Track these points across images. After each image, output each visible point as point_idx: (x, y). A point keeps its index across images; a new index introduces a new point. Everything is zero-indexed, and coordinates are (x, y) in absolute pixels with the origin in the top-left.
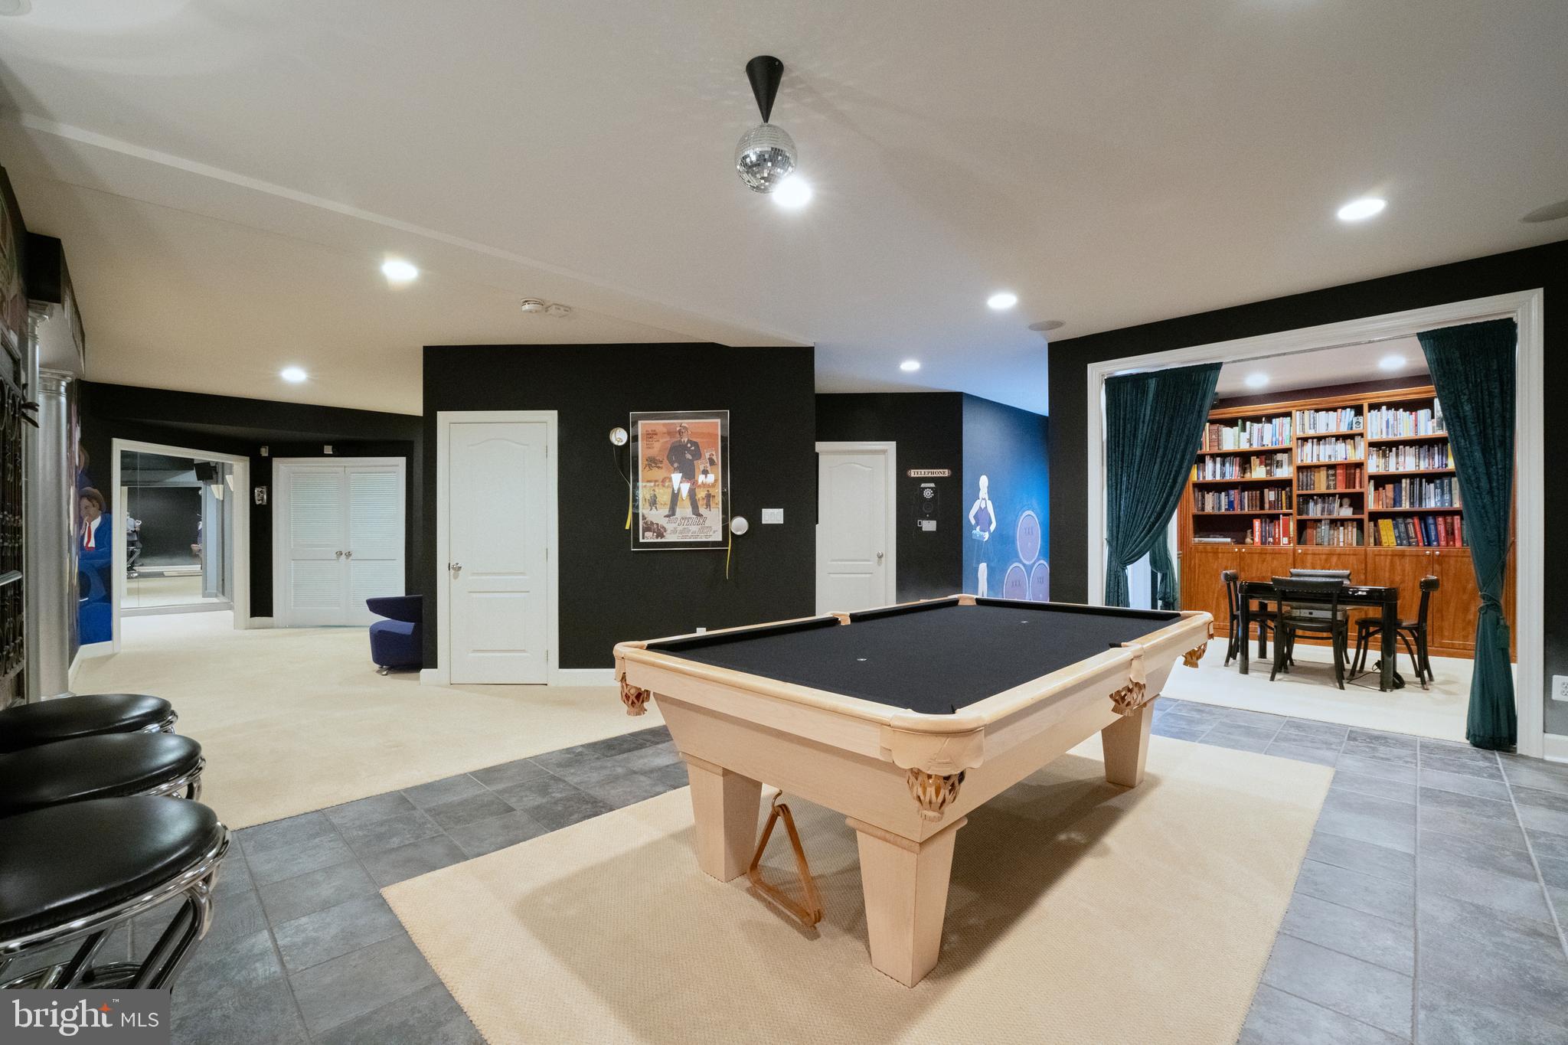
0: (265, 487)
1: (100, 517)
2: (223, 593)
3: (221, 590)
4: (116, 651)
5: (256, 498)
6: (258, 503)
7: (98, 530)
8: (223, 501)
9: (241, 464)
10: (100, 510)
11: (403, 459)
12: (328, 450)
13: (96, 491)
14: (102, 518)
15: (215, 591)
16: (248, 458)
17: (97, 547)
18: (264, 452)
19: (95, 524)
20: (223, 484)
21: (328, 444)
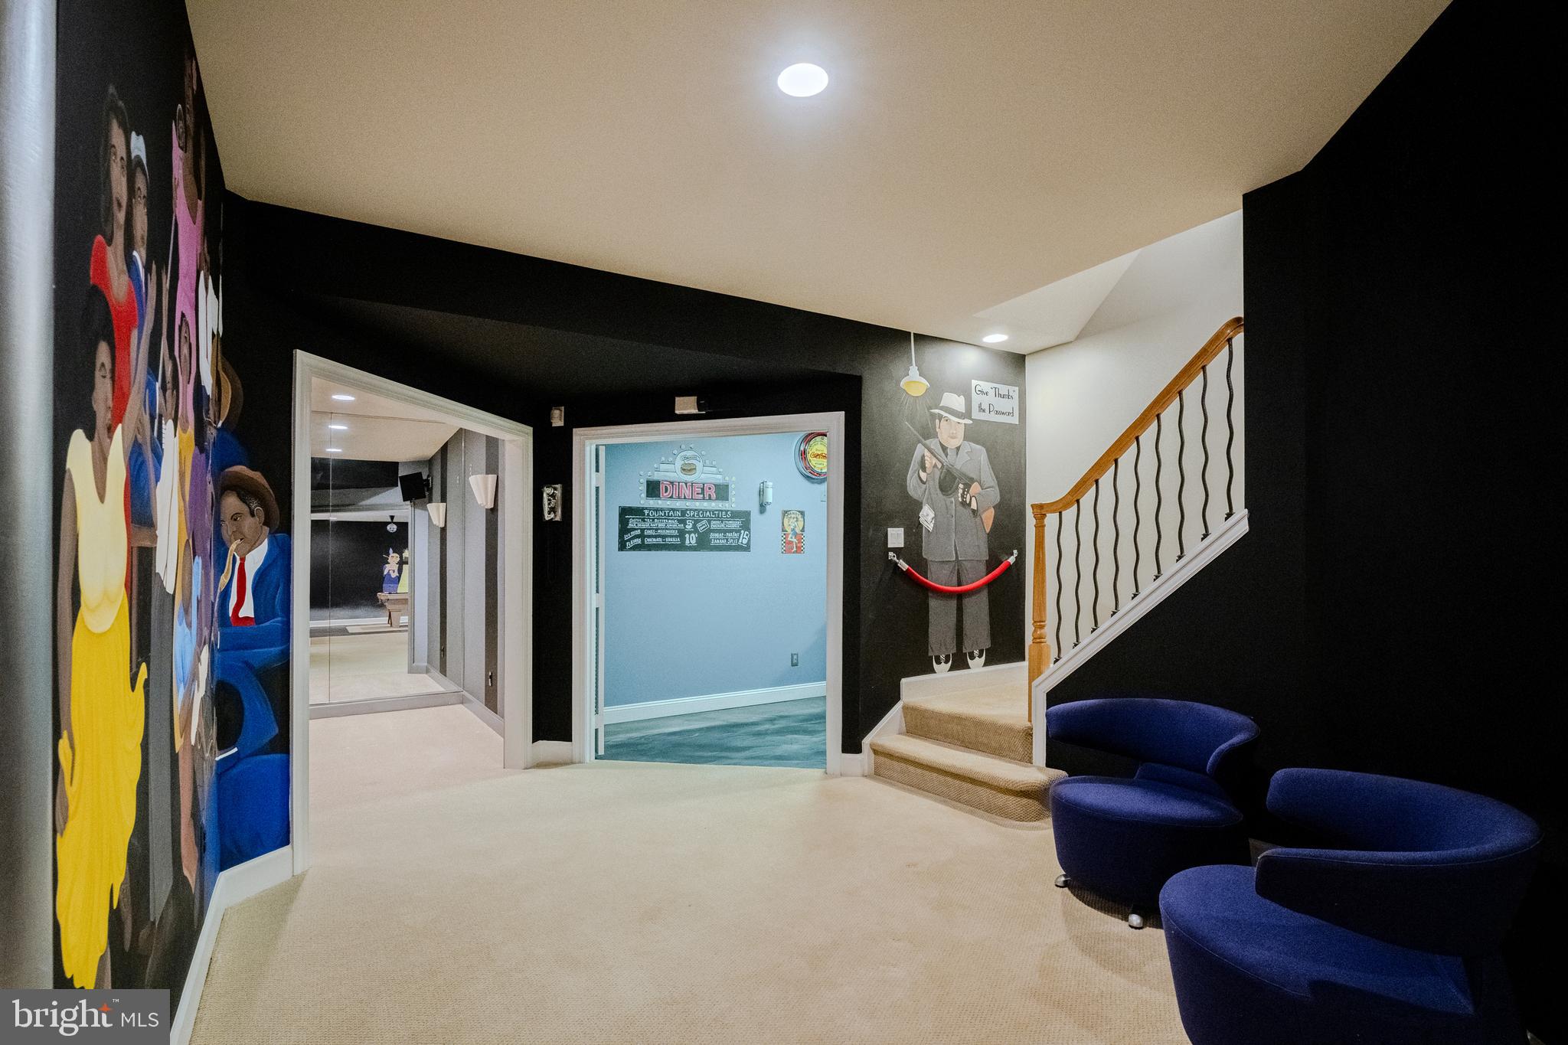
0: (558, 486)
1: (266, 543)
2: (443, 670)
3: (438, 662)
4: (298, 871)
5: (546, 509)
6: (547, 517)
7: (262, 575)
8: (443, 530)
9: (520, 439)
10: (266, 523)
11: (841, 415)
12: (686, 405)
13: (257, 476)
14: (270, 544)
15: (426, 664)
16: (530, 430)
17: (258, 618)
18: (558, 420)
19: (256, 559)
20: (444, 499)
21: (685, 392)
